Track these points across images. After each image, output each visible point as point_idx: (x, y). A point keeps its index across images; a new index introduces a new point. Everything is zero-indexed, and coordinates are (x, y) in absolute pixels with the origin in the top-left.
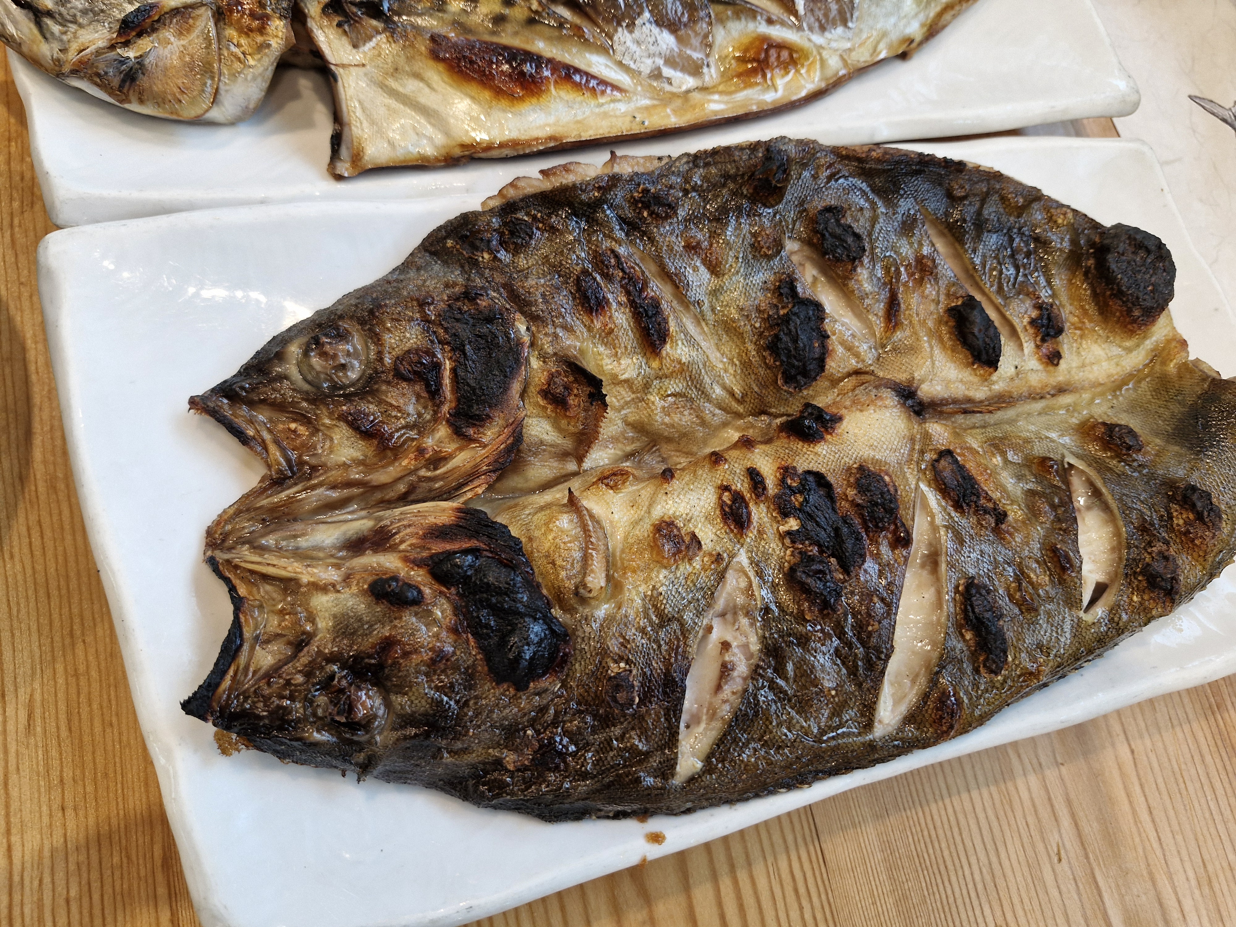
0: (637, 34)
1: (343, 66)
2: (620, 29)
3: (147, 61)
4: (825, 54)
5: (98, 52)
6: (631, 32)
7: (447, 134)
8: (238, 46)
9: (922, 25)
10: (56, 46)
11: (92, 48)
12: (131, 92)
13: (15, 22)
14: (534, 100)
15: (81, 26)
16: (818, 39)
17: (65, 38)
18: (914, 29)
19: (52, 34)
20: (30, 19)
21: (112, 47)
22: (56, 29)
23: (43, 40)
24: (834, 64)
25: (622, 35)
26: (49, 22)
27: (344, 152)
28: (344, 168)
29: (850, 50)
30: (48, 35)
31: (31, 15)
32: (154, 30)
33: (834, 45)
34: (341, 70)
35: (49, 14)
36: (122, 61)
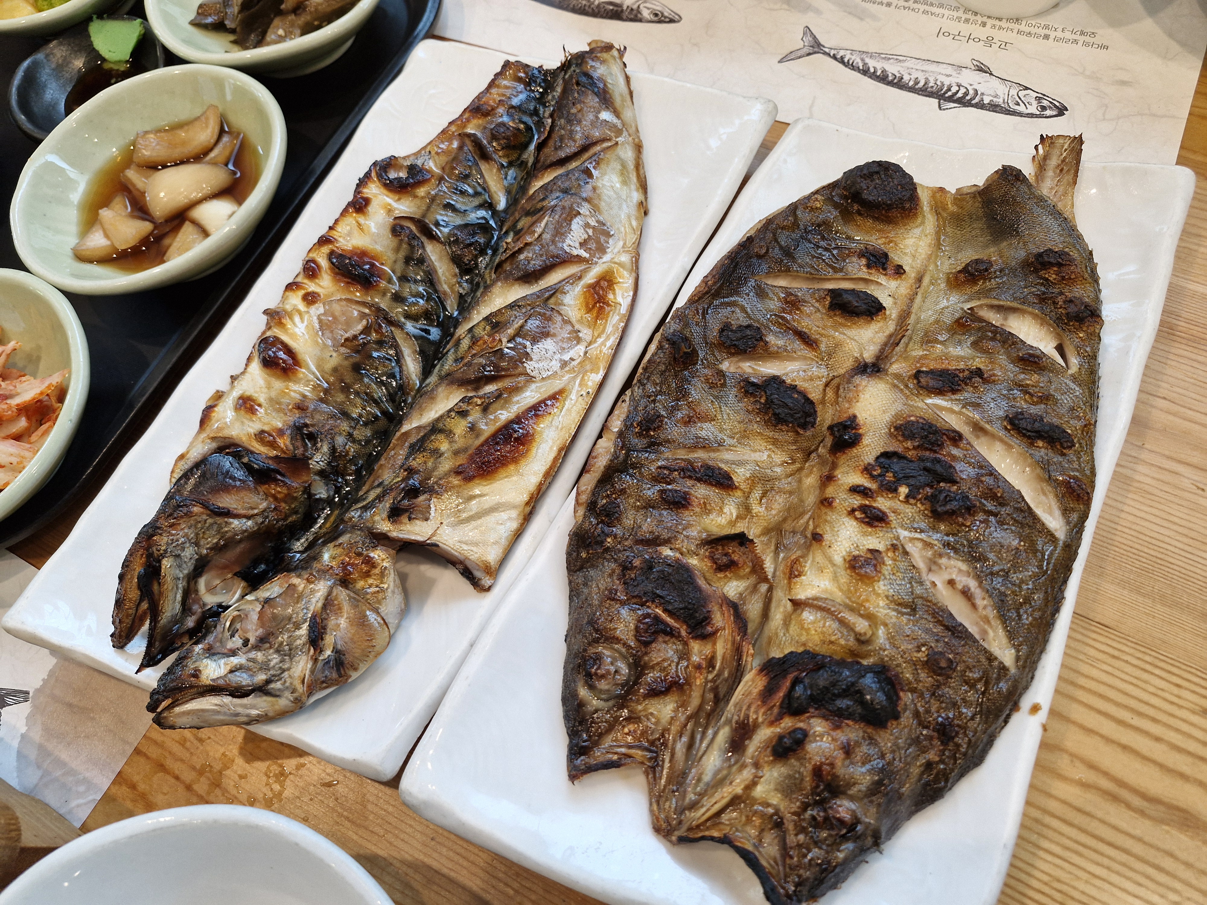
0: (534, 357)
1: (433, 535)
2: (525, 365)
3: (339, 647)
4: (616, 260)
5: (312, 671)
6: (531, 360)
7: (514, 507)
8: (370, 586)
9: (637, 190)
10: (287, 694)
11: (308, 673)
12: (347, 671)
13: (253, 707)
14: (534, 444)
15: (289, 669)
16: (606, 258)
17: (287, 684)
18: (636, 196)
19: (279, 690)
20: (260, 696)
21: (316, 661)
22: (278, 685)
23: (277, 699)
24: (625, 258)
25: (529, 366)
26: (272, 686)
27: (478, 574)
28: (487, 581)
29: (625, 244)
30: (278, 693)
31: (259, 694)
32: (324, 628)
33: (616, 250)
34: (434, 538)
35: (268, 682)
36: (327, 662)
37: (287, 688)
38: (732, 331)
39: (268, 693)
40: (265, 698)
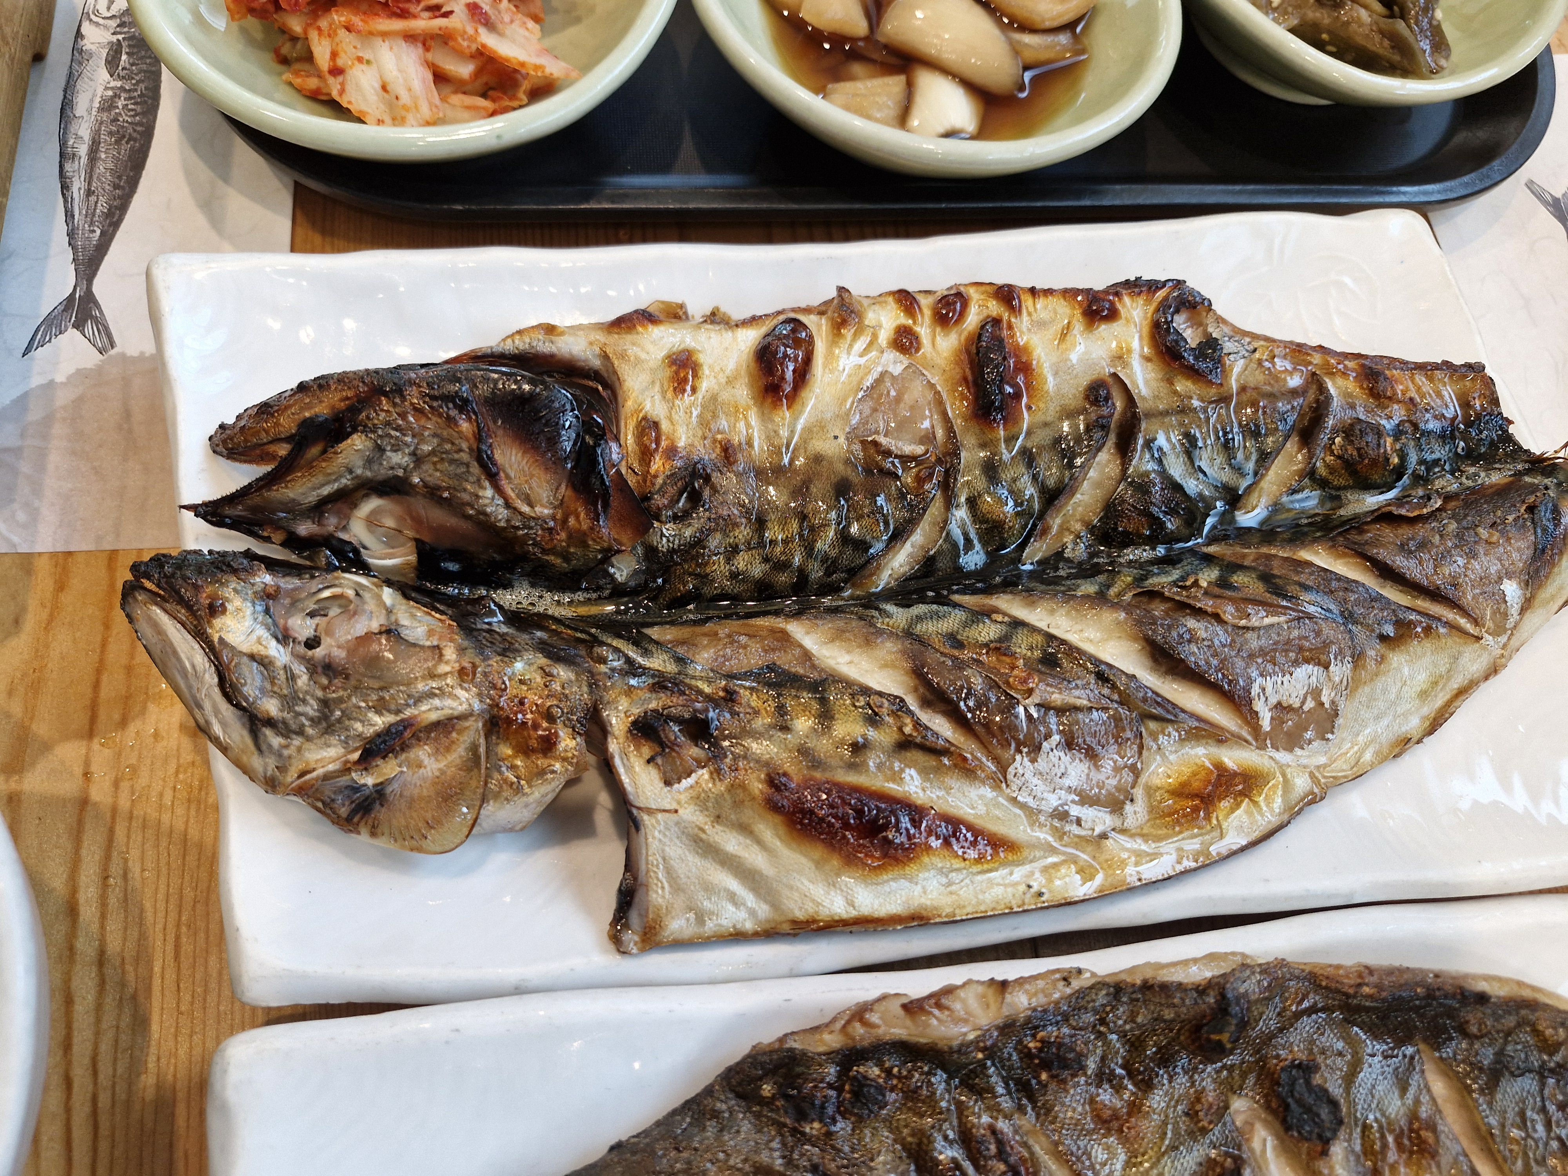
1: (650, 811)
3: (389, 790)
5: (327, 777)
8: (513, 767)
10: (272, 762)
11: (320, 772)
12: (362, 823)
13: (224, 724)
14: (897, 872)
15: (309, 739)
17: (286, 752)
19: (270, 746)
20: (244, 725)
21: (346, 770)
22: (276, 741)
23: (256, 752)
26: (268, 732)
27: (634, 917)
28: (630, 938)
30: (264, 747)
31: (245, 720)
32: (404, 747)
34: (646, 817)
35: (270, 722)
36: (355, 788)
37: (280, 755)
38: (1308, 1082)
39: (255, 733)
40: (245, 733)
